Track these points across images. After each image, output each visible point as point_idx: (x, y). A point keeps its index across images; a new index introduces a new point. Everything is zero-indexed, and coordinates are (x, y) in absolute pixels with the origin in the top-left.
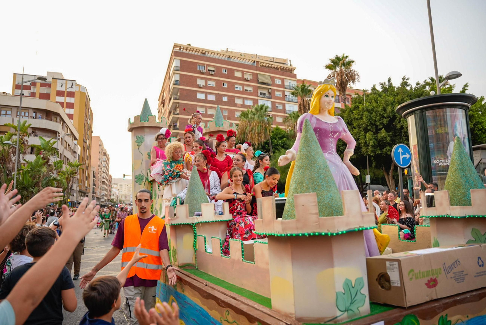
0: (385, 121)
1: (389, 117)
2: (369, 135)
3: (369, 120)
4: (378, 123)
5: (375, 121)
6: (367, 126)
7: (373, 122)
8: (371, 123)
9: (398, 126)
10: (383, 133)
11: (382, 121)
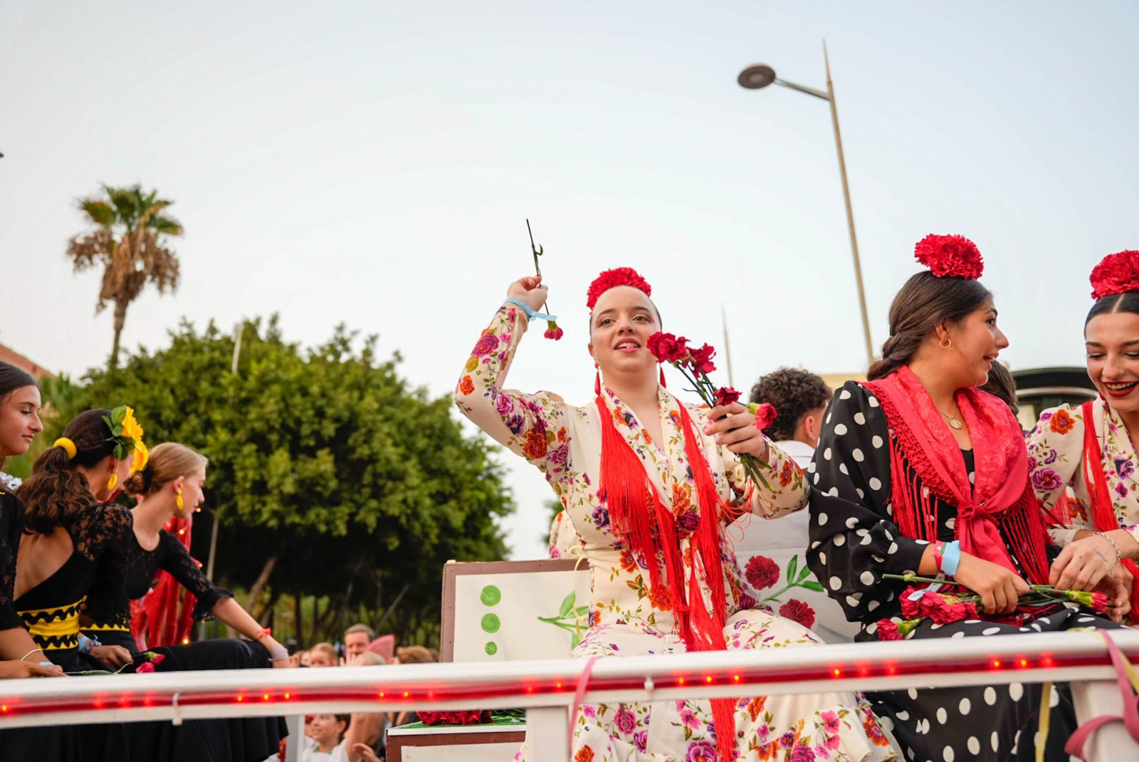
0: (329, 429)
1: (337, 420)
2: (280, 459)
3: (280, 413)
4: (306, 430)
5: (299, 422)
6: (271, 429)
7: (291, 423)
8: (284, 426)
9: (364, 451)
10: (325, 463)
11: (316, 427)
